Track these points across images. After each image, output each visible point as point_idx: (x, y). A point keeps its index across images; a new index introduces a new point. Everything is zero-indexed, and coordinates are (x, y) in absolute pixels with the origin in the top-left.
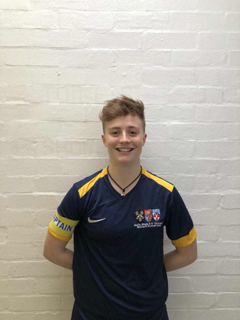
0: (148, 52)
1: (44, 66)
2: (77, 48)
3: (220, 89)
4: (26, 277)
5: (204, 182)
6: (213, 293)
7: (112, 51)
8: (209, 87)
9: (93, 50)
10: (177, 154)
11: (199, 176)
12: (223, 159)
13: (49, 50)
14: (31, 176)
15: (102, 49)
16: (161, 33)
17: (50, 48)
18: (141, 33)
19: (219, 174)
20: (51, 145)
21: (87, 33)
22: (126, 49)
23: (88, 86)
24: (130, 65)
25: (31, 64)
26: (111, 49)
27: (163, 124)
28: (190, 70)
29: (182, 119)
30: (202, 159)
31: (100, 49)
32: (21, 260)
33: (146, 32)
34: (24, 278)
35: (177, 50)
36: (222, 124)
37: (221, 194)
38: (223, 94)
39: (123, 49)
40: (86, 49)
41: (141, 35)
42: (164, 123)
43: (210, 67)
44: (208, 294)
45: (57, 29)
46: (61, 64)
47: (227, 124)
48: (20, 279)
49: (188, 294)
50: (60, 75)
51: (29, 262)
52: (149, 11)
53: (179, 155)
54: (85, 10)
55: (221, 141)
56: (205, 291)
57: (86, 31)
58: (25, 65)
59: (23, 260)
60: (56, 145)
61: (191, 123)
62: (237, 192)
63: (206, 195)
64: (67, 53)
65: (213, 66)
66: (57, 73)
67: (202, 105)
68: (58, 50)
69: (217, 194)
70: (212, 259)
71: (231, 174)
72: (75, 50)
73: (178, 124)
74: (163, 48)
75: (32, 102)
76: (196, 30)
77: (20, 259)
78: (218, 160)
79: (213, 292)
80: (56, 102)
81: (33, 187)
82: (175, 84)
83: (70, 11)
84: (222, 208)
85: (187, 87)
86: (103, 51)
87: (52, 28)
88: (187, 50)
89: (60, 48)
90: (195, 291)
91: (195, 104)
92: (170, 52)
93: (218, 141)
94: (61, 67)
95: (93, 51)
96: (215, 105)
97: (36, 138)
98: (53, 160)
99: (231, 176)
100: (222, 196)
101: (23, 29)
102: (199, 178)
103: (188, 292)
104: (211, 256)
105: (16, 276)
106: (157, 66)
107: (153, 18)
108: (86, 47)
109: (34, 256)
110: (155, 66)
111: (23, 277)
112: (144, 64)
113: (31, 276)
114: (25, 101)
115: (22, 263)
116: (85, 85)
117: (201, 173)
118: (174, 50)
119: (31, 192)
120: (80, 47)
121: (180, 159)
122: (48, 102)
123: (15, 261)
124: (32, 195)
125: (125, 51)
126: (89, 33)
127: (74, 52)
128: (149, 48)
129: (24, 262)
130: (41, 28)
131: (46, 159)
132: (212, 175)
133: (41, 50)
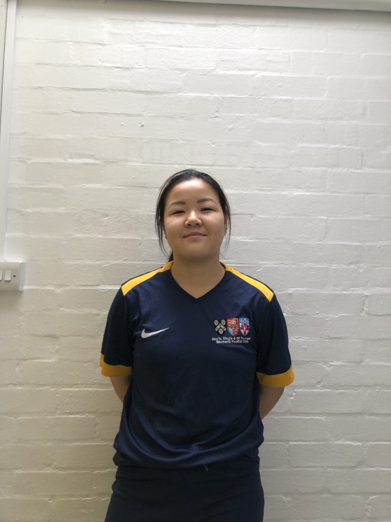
0: (261, 100)
1: (123, 114)
2: (168, 93)
3: (358, 150)
4: (83, 413)
5: (341, 276)
6: (358, 444)
7: (214, 97)
8: (344, 147)
9: (188, 95)
10: (303, 235)
11: (333, 266)
12: (366, 244)
13: (131, 93)
14: (98, 263)
15: (201, 95)
16: (279, 77)
17: (132, 91)
18: (253, 76)
19: (362, 265)
20: (128, 219)
21: (182, 74)
22: (233, 95)
23: (181, 142)
24: (238, 116)
25: (106, 112)
26: (213, 94)
27: (283, 195)
28: (318, 123)
29: (308, 188)
30: (338, 243)
31: (198, 95)
32: (77, 387)
33: (259, 75)
34: (79, 414)
35: (300, 98)
36: (362, 195)
37: (365, 293)
38: (362, 156)
39: (229, 95)
40: (180, 94)
41: (252, 78)
42: (283, 193)
43: (344, 121)
44: (352, 445)
45: (142, 68)
46: (146, 112)
47: (369, 195)
48: (73, 416)
49: (322, 443)
50: (144, 127)
51: (88, 391)
52: (263, 49)
53: (304, 238)
54: (180, 46)
55: (362, 219)
56: (347, 440)
57: (180, 72)
58: (98, 113)
59: (79, 387)
60: (136, 220)
61: (320, 194)
62: (387, 290)
63: (344, 294)
64: (155, 98)
65: (347, 120)
66: (140, 124)
67: (335, 170)
68: (143, 95)
69: (360, 292)
70: (356, 390)
71: (377, 265)
72: (165, 95)
73: (303, 195)
74: (281, 95)
75: (105, 160)
76: (324, 74)
77: (75, 384)
78: (359, 245)
79: (360, 441)
80: (137, 162)
81: (100, 278)
82: (298, 142)
83: (160, 47)
84: (368, 314)
85: (314, 145)
86: (202, 96)
87: (135, 66)
88: (313, 98)
89: (145, 91)
90: (332, 439)
91: (325, 169)
92: (291, 100)
93: (359, 218)
94: (146, 115)
95: (189, 97)
96: (352, 170)
97: (108, 210)
98: (130, 240)
99: (378, 268)
100: (367, 296)
101: (98, 67)
102: (334, 269)
103: (322, 441)
104: (354, 386)
105: (68, 411)
106: (274, 118)
107: (268, 58)
108: (180, 92)
109: (96, 381)
110: (272, 118)
111: (77, 413)
112: (255, 115)
113: (88, 413)
114: (95, 159)
115: (77, 391)
116: (177, 140)
117: (336, 263)
118: (296, 98)
119: (98, 285)
120: (171, 91)
121: (306, 243)
122: (126, 161)
123: (68, 388)
124: (98, 290)
125: (232, 98)
126: (185, 74)
127: (164, 97)
128: (264, 95)
129: (80, 389)
130: (122, 66)
131: (120, 239)
132: (352, 266)
133: (120, 93)
